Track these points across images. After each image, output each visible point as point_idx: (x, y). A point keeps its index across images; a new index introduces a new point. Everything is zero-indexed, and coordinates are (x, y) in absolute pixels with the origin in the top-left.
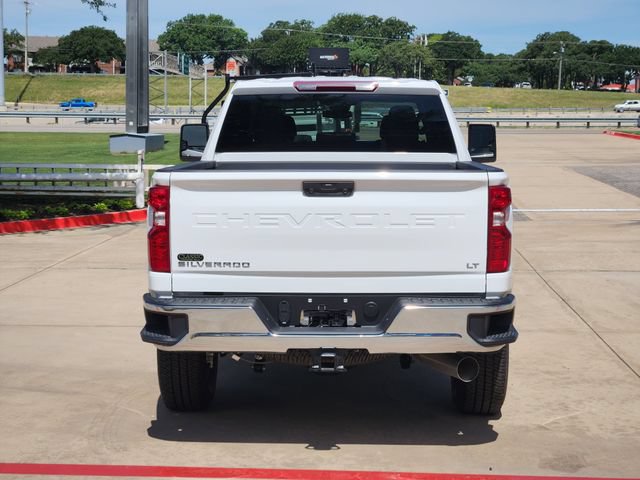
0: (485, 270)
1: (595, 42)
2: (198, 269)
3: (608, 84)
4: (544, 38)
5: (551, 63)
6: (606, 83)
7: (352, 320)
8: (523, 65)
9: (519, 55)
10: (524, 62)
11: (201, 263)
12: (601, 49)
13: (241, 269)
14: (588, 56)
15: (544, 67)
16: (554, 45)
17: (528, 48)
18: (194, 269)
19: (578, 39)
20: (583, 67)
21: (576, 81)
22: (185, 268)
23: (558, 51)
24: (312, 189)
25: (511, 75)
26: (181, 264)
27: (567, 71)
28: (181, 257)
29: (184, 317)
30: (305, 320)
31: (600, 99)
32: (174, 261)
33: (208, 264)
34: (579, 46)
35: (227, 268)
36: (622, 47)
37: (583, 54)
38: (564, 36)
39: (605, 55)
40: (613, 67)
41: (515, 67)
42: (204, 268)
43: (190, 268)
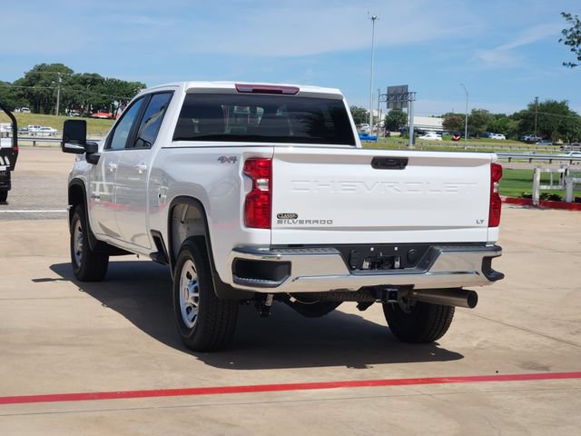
0: (487, 225)
1: (88, 75)
2: (293, 225)
3: (96, 112)
4: (40, 68)
5: (49, 92)
6: (95, 111)
7: (397, 264)
8: (22, 92)
9: (17, 83)
10: (23, 89)
11: (295, 220)
12: (93, 81)
13: (326, 225)
14: (83, 87)
15: (42, 94)
16: (51, 75)
17: (26, 76)
18: (290, 226)
19: (72, 72)
20: (79, 97)
21: (70, 108)
22: (283, 225)
23: (56, 80)
24: (379, 163)
25: (8, 100)
26: (279, 222)
27: (64, 99)
28: (279, 216)
29: (288, 264)
30: (366, 265)
31: (96, 125)
32: (274, 219)
33: (301, 222)
34: (74, 78)
35: (315, 225)
36: (112, 80)
37: (78, 85)
38: (59, 68)
39: (97, 86)
40: (105, 98)
41: (15, 94)
42: (298, 225)
43: (287, 225)
